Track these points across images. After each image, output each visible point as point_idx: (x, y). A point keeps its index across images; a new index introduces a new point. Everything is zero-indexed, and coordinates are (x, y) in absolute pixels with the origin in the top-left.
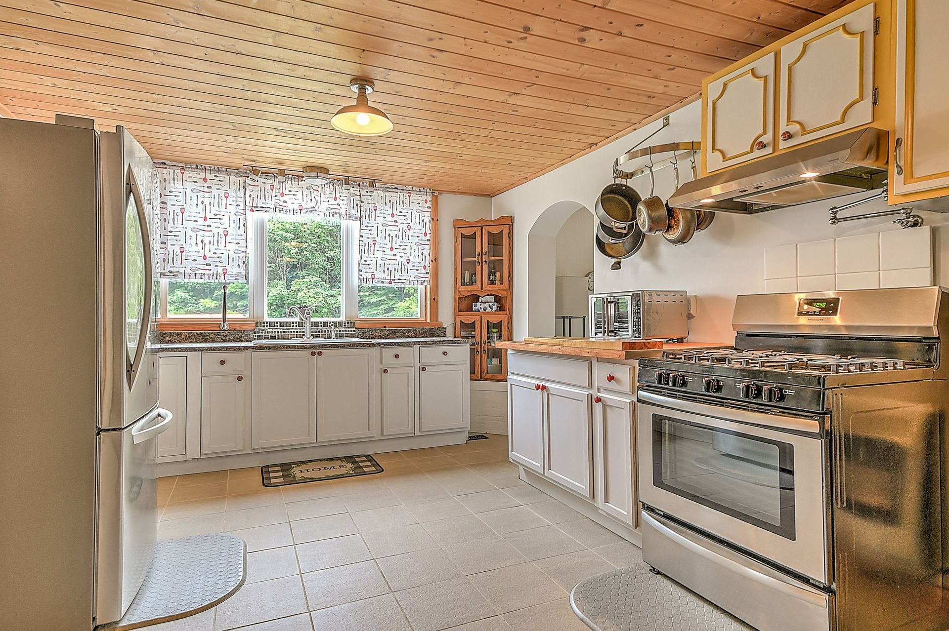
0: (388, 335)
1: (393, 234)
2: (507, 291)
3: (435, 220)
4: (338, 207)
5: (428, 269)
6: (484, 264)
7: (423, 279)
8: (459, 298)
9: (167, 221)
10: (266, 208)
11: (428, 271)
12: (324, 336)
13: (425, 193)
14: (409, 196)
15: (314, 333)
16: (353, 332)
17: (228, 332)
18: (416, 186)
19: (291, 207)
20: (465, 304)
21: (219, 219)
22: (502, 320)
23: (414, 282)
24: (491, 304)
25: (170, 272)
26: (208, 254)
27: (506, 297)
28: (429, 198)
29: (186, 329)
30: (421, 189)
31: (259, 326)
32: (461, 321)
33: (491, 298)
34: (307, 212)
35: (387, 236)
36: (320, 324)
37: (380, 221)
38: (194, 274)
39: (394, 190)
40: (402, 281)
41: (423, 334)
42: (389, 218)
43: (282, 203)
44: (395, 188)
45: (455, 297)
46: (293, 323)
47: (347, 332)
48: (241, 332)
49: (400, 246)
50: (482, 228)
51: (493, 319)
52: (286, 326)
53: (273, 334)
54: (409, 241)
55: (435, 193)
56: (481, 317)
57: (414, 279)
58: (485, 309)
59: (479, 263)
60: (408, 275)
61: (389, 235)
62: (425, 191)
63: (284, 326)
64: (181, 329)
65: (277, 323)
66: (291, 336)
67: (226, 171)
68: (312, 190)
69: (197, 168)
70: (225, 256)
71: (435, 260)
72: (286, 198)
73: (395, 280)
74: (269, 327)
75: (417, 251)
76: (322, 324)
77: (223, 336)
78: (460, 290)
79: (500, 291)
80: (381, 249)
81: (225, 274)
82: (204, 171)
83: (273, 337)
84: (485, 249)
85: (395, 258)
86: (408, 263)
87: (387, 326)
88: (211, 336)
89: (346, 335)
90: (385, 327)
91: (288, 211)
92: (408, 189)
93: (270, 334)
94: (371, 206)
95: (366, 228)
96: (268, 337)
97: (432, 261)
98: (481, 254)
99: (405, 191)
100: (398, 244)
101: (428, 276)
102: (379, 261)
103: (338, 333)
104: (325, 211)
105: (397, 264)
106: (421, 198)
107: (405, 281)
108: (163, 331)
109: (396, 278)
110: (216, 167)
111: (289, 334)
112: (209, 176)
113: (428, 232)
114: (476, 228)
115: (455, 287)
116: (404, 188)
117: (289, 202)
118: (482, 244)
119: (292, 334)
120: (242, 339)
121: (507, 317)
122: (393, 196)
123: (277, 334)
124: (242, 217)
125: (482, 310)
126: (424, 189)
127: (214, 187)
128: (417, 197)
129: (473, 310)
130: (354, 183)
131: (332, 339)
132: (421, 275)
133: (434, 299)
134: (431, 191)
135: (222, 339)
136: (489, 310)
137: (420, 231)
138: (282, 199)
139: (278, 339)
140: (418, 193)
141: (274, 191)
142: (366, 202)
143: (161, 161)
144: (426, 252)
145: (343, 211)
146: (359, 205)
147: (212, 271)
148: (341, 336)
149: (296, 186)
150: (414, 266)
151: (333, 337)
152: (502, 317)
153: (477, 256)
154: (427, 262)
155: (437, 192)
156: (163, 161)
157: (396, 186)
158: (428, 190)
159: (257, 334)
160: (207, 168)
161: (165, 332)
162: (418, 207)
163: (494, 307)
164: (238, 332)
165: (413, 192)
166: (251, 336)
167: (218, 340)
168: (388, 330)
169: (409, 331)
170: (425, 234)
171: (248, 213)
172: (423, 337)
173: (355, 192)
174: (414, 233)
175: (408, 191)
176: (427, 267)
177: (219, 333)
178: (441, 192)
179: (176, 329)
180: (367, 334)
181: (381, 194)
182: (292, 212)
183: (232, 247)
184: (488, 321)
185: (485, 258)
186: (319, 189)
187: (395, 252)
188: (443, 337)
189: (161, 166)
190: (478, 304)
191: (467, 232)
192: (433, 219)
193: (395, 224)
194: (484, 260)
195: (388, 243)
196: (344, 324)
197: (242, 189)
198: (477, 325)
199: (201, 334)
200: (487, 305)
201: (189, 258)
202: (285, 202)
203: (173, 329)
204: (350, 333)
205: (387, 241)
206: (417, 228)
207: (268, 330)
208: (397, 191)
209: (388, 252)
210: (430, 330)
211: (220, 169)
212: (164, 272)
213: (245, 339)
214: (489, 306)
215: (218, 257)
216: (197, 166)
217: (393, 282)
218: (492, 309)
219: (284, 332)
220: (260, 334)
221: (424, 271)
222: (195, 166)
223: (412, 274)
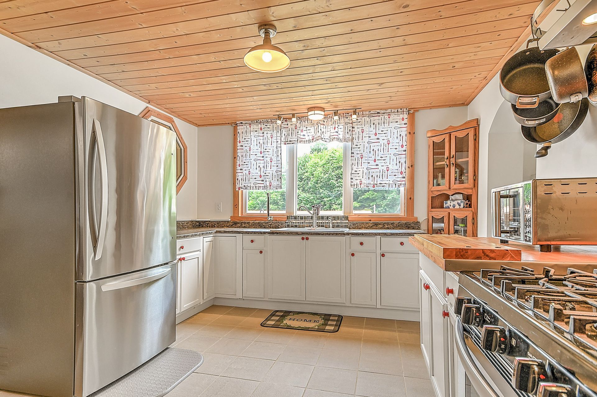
0: (371, 227)
1: (376, 149)
2: (472, 189)
3: (412, 133)
4: (337, 134)
5: (404, 174)
6: (451, 166)
7: (400, 182)
8: (431, 197)
9: (243, 157)
10: (292, 141)
11: (404, 176)
12: (327, 226)
13: (402, 113)
14: (389, 117)
15: (320, 224)
16: (346, 224)
17: (272, 222)
18: (394, 108)
19: (307, 138)
20: (437, 202)
21: (268, 152)
22: (467, 216)
23: (393, 185)
24: (459, 201)
25: (244, 186)
26: (262, 174)
27: (472, 195)
28: (406, 116)
29: (251, 220)
30: (399, 110)
31: (289, 218)
32: (432, 216)
33: (460, 197)
34: (316, 140)
35: (371, 151)
36: (324, 218)
37: (366, 140)
38: (255, 187)
39: (377, 115)
40: (383, 185)
41: (400, 226)
42: (373, 137)
43: (302, 137)
44: (377, 113)
45: (429, 196)
46: (308, 217)
47: (342, 224)
48: (279, 222)
49: (382, 157)
50: (450, 134)
51: (459, 215)
52: (304, 219)
53: (296, 224)
54: (388, 153)
55: (410, 111)
56: (449, 213)
57: (392, 183)
58: (454, 206)
59: (447, 165)
60: (387, 180)
61: (373, 150)
62: (402, 110)
63: (303, 219)
64: (250, 220)
65: (299, 217)
66: (306, 226)
67: (271, 121)
68: (319, 125)
69: (257, 122)
70: (270, 175)
71: (412, 166)
72: (304, 133)
73: (377, 184)
74: (294, 220)
75: (395, 160)
76: (326, 218)
77: (270, 225)
78: (432, 190)
79: (466, 190)
80: (367, 161)
81: (270, 186)
82: (260, 123)
83: (296, 226)
84: (453, 153)
85: (377, 167)
86: (388, 170)
87: (372, 220)
88: (264, 224)
89: (341, 226)
90: (370, 220)
91: (306, 141)
92: (388, 111)
93: (294, 224)
94: (360, 130)
95: (356, 147)
96: (293, 226)
97: (409, 167)
98: (449, 158)
99: (386, 114)
100: (380, 156)
101: (404, 179)
102: (365, 171)
103: (336, 224)
104: (329, 138)
105: (379, 172)
106: (399, 118)
107: (385, 185)
108: (242, 220)
109: (378, 183)
110: (266, 120)
111: (305, 224)
112: (263, 126)
113: (405, 144)
114: (445, 135)
115: (429, 188)
116: (385, 111)
117: (306, 135)
118: (450, 149)
119: (307, 224)
120: (279, 226)
121: (472, 213)
122: (376, 119)
123: (298, 224)
124: (279, 149)
125: (451, 207)
126: (401, 109)
127: (265, 132)
128: (396, 117)
129: (444, 207)
130: (347, 115)
131: (330, 228)
132: (399, 179)
133: (410, 198)
134: (407, 110)
135: (269, 226)
136: (457, 207)
137: (398, 144)
138: (302, 134)
139: (299, 227)
140: (396, 113)
141: (297, 129)
142: (356, 127)
143: (240, 122)
144: (403, 161)
145: (341, 137)
146: (351, 131)
147: (264, 184)
148: (338, 226)
149: (310, 123)
150: (392, 172)
151: (330, 227)
152: (468, 213)
153: (445, 160)
154: (403, 168)
155: (413, 110)
156: (241, 122)
157: (378, 111)
158: (405, 110)
159: (287, 224)
160: (262, 121)
161: (242, 221)
162: (396, 125)
163: (462, 205)
164: (277, 222)
165: (392, 114)
166: (284, 225)
167: (267, 227)
168: (372, 223)
169: (388, 224)
170: (402, 146)
171: (283, 146)
172: (400, 229)
173: (348, 121)
174: (393, 146)
175: (388, 114)
176: (403, 173)
177: (268, 222)
178: (417, 110)
179: (248, 220)
180: (356, 225)
181: (367, 119)
182: (308, 141)
183: (275, 169)
184: (454, 216)
185: (453, 160)
186: (325, 123)
187: (377, 162)
188: (417, 229)
189: (240, 125)
190: (449, 202)
191: (437, 140)
192: (410, 133)
193: (378, 141)
194: (451, 162)
195: (372, 156)
196: (340, 218)
197: (279, 131)
198: (446, 219)
199: (259, 223)
200: (456, 203)
201: (253, 177)
202: (304, 135)
203: (246, 220)
204: (344, 224)
205: (371, 155)
206: (396, 142)
207: (294, 221)
208: (379, 115)
209: (372, 163)
210: (406, 223)
211: (268, 120)
212: (241, 186)
213: (281, 227)
214: (458, 203)
215: (267, 176)
216: (257, 121)
217: (375, 186)
218: (460, 206)
219: (302, 223)
220: (289, 224)
221: (401, 176)
222: (256, 122)
223: (391, 179)
